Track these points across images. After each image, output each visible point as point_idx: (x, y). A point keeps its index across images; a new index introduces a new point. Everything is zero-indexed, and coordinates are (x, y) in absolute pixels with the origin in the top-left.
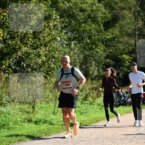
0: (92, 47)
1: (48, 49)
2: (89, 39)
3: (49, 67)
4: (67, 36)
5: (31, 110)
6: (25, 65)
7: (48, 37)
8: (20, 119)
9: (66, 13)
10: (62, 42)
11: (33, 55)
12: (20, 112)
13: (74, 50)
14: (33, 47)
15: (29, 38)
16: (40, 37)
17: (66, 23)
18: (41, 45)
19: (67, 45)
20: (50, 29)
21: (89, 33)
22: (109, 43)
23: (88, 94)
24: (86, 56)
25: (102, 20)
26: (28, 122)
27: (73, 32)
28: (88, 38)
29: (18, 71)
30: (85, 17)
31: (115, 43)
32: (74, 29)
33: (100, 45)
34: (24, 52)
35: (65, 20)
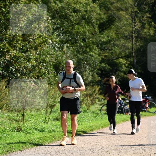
0: (86, 51)
1: (39, 52)
2: (82, 42)
3: (40, 72)
4: (59, 39)
5: (20, 118)
6: (14, 70)
7: (38, 40)
8: (8, 128)
10: (53, 45)
11: (22, 59)
12: (9, 121)
13: (67, 53)
14: (23, 50)
15: (18, 40)
16: (30, 39)
17: (58, 24)
18: (31, 48)
19: (59, 48)
21: (82, 35)
22: (104, 46)
23: (82, 101)
24: (79, 60)
25: (97, 22)
26: (17, 131)
27: (65, 34)
28: (81, 40)
29: (7, 76)
30: (79, 18)
31: (111, 46)
32: (67, 31)
33: (94, 48)
34: (13, 56)
35: (57, 21)
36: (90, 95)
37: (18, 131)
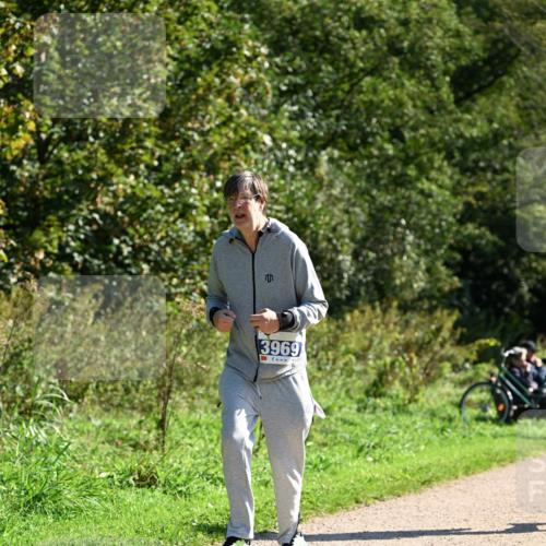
0: (404, 175)
2: (390, 141)
4: (302, 130)
5: (152, 436)
6: (126, 250)
7: (221, 135)
8: (104, 475)
9: (295, 34)
10: (279, 154)
11: (159, 207)
12: (107, 445)
13: (331, 185)
14: (161, 175)
15: (142, 137)
16: (190, 133)
17: (295, 73)
18: (194, 166)
19: (298, 165)
20: (229, 99)
21: (391, 115)
22: (473, 156)
23: (388, 367)
24: (379, 211)
25: (445, 63)
26: (138, 486)
27: (325, 111)
28: (386, 134)
29: (99, 273)
30: (377, 49)
31: (500, 156)
32: (331, 98)
33: (436, 165)
34: (124, 197)
35: (291, 61)
36: (421, 347)
37: (142, 487)
